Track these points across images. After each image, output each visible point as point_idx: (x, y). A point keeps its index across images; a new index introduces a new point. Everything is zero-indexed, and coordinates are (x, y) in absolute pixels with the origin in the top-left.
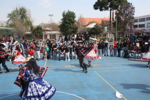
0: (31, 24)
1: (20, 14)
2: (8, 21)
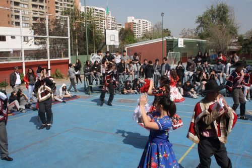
0: (236, 33)
2: (198, 29)
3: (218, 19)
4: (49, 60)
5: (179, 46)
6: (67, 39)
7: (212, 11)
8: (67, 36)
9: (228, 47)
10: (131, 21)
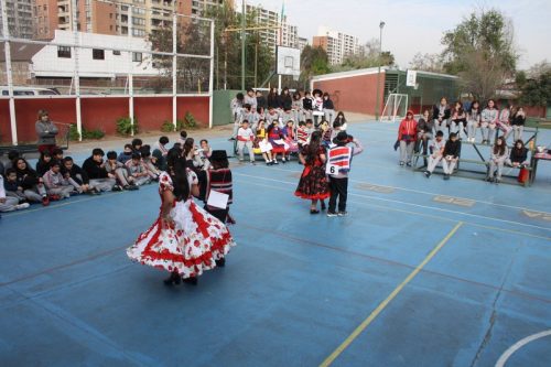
0: (513, 66)
1: (483, 33)
2: (444, 54)
3: (483, 38)
4: (174, 94)
5: (409, 84)
6: (209, 60)
7: (472, 25)
8: (209, 54)
9: (497, 92)
10: (325, 35)
